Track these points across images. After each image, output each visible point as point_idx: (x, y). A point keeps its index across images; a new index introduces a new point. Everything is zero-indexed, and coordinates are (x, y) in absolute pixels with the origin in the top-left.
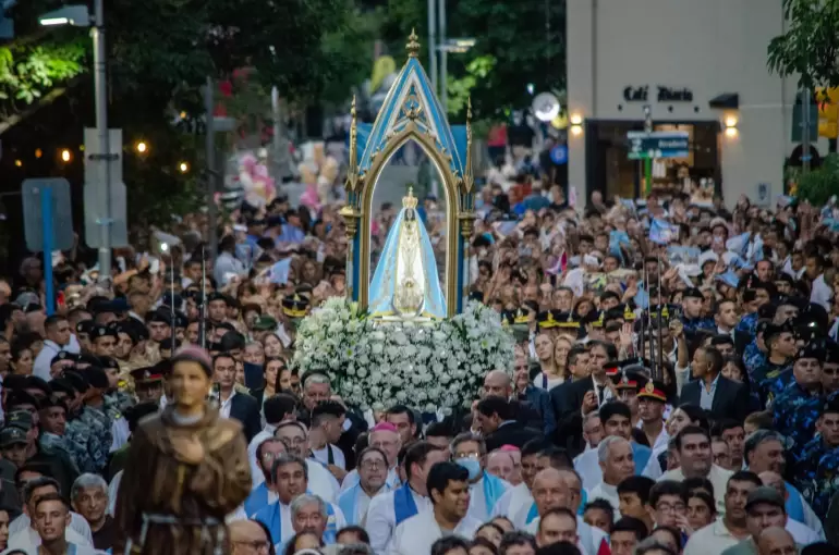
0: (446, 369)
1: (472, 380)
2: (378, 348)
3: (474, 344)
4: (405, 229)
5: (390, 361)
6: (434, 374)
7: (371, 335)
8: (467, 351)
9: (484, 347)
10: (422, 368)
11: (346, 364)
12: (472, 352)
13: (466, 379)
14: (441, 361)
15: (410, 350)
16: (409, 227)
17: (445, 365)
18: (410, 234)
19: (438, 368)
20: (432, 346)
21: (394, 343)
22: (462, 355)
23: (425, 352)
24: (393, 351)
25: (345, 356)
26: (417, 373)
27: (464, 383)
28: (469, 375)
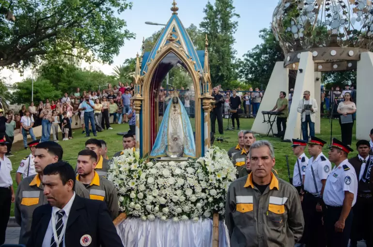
0: (194, 192)
1: (211, 199)
2: (151, 180)
3: (211, 177)
4: (173, 108)
5: (158, 188)
7: (148, 171)
8: (207, 182)
9: (218, 178)
10: (179, 192)
11: (130, 190)
12: (210, 182)
13: (207, 199)
14: (191, 187)
15: (172, 180)
16: (175, 107)
17: (193, 190)
18: (175, 110)
19: (189, 192)
20: (185, 178)
21: (161, 176)
22: (204, 185)
23: (181, 182)
24: (161, 181)
25: (131, 185)
26: (176, 195)
27: (206, 201)
28: (209, 196)
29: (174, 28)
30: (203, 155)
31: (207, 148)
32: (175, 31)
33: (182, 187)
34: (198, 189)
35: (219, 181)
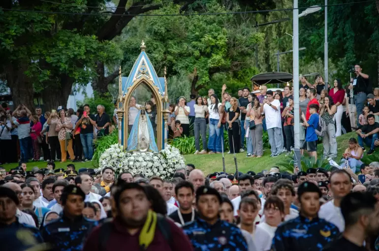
0: (158, 170)
1: (169, 175)
2: (131, 163)
3: (169, 161)
4: (141, 118)
5: (136, 168)
6: (154, 173)
7: (129, 158)
8: (167, 164)
9: (173, 162)
10: (149, 170)
11: (119, 169)
12: (169, 164)
13: (167, 174)
14: (157, 168)
16: (143, 117)
17: (158, 169)
18: (143, 119)
19: (155, 170)
20: (153, 162)
21: (138, 161)
22: (165, 166)
24: (138, 164)
25: (119, 166)
26: (147, 172)
27: (166, 176)
28: (168, 173)
29: (143, 62)
30: (163, 148)
31: (166, 144)
32: (145, 65)
33: (151, 167)
34: (161, 169)
35: (174, 164)
